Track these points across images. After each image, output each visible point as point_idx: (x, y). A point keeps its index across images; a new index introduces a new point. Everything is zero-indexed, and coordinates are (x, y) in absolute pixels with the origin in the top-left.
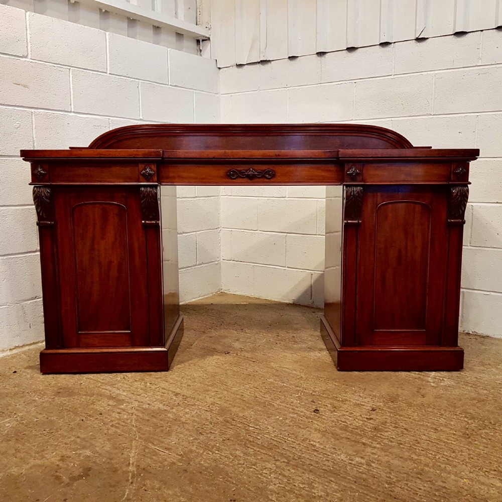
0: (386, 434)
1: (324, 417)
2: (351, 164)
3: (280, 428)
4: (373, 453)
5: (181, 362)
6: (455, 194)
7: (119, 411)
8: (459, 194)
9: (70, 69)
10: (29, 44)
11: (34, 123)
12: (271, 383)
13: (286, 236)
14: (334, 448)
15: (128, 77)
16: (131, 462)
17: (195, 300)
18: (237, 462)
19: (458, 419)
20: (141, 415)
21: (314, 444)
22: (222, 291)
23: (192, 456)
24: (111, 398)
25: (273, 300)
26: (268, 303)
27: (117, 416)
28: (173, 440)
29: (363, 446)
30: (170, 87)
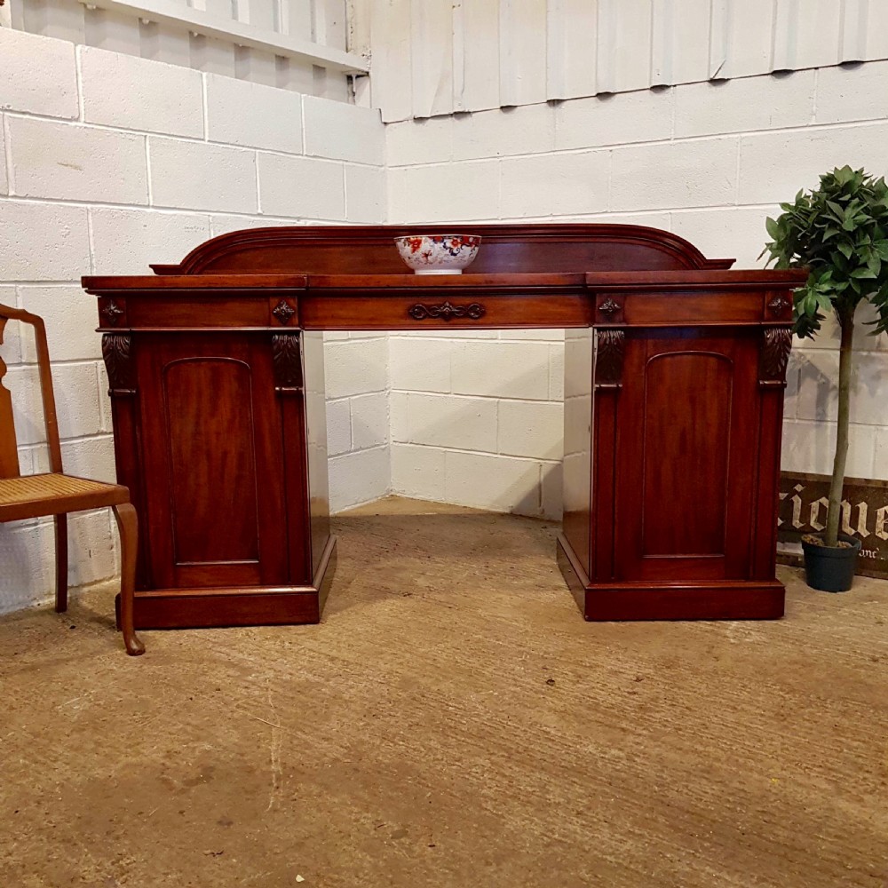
0: (658, 715)
1: (562, 691)
2: (605, 294)
3: (496, 707)
4: (637, 744)
5: (335, 610)
6: (770, 341)
7: (246, 684)
8: (776, 341)
9: (145, 136)
10: (82, 98)
11: (91, 226)
12: (479, 641)
13: (498, 402)
14: (578, 736)
15: (239, 146)
16: (273, 759)
17: (350, 508)
18: (432, 757)
19: (769, 693)
20: (280, 690)
21: (548, 730)
22: (392, 493)
23: (364, 748)
24: (230, 665)
25: (478, 507)
26: (469, 512)
27: (244, 691)
28: (334, 725)
29: (622, 733)
30: (306, 158)
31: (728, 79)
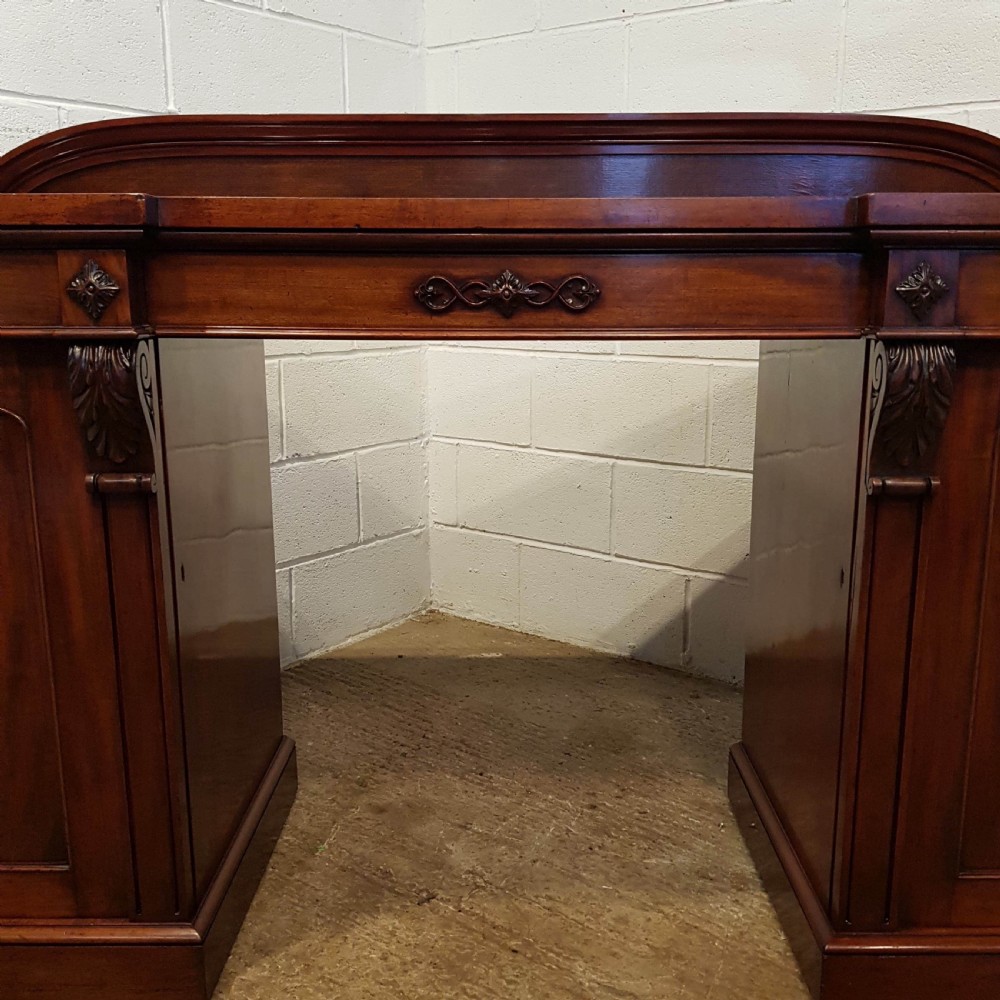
13: (613, 466)
17: (356, 639)
22: (433, 607)
30: (268, 15)
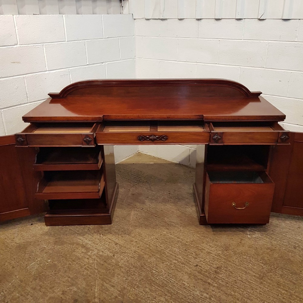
0: (221, 276)
1: (190, 263)
3: (168, 271)
4: (213, 291)
7: (88, 257)
9: (43, 45)
10: (18, 36)
11: (26, 83)
12: (165, 235)
14: (194, 287)
15: (79, 40)
16: (96, 296)
17: (124, 160)
18: (147, 296)
19: (258, 264)
20: (99, 260)
21: (185, 283)
22: (139, 152)
23: (125, 291)
24: (83, 246)
25: (168, 160)
26: (165, 163)
27: (87, 260)
28: (115, 280)
29: (209, 285)
30: (104, 39)
31: (265, 19)
